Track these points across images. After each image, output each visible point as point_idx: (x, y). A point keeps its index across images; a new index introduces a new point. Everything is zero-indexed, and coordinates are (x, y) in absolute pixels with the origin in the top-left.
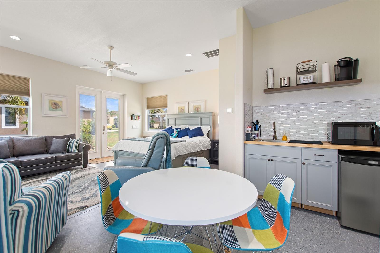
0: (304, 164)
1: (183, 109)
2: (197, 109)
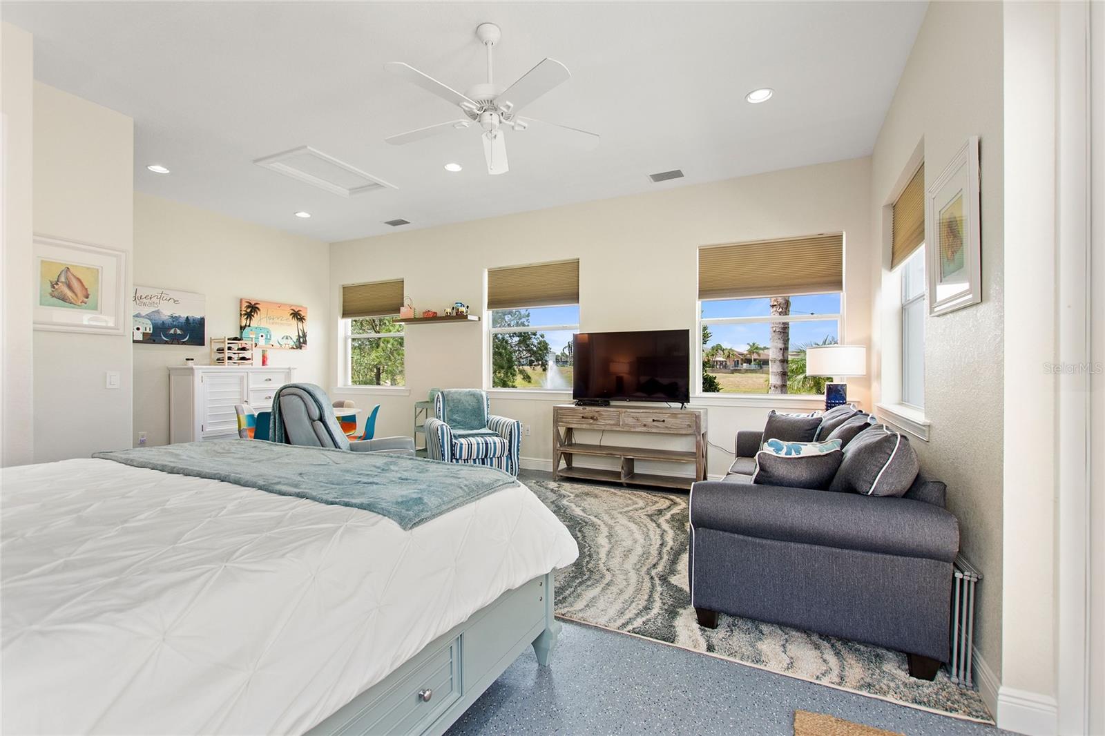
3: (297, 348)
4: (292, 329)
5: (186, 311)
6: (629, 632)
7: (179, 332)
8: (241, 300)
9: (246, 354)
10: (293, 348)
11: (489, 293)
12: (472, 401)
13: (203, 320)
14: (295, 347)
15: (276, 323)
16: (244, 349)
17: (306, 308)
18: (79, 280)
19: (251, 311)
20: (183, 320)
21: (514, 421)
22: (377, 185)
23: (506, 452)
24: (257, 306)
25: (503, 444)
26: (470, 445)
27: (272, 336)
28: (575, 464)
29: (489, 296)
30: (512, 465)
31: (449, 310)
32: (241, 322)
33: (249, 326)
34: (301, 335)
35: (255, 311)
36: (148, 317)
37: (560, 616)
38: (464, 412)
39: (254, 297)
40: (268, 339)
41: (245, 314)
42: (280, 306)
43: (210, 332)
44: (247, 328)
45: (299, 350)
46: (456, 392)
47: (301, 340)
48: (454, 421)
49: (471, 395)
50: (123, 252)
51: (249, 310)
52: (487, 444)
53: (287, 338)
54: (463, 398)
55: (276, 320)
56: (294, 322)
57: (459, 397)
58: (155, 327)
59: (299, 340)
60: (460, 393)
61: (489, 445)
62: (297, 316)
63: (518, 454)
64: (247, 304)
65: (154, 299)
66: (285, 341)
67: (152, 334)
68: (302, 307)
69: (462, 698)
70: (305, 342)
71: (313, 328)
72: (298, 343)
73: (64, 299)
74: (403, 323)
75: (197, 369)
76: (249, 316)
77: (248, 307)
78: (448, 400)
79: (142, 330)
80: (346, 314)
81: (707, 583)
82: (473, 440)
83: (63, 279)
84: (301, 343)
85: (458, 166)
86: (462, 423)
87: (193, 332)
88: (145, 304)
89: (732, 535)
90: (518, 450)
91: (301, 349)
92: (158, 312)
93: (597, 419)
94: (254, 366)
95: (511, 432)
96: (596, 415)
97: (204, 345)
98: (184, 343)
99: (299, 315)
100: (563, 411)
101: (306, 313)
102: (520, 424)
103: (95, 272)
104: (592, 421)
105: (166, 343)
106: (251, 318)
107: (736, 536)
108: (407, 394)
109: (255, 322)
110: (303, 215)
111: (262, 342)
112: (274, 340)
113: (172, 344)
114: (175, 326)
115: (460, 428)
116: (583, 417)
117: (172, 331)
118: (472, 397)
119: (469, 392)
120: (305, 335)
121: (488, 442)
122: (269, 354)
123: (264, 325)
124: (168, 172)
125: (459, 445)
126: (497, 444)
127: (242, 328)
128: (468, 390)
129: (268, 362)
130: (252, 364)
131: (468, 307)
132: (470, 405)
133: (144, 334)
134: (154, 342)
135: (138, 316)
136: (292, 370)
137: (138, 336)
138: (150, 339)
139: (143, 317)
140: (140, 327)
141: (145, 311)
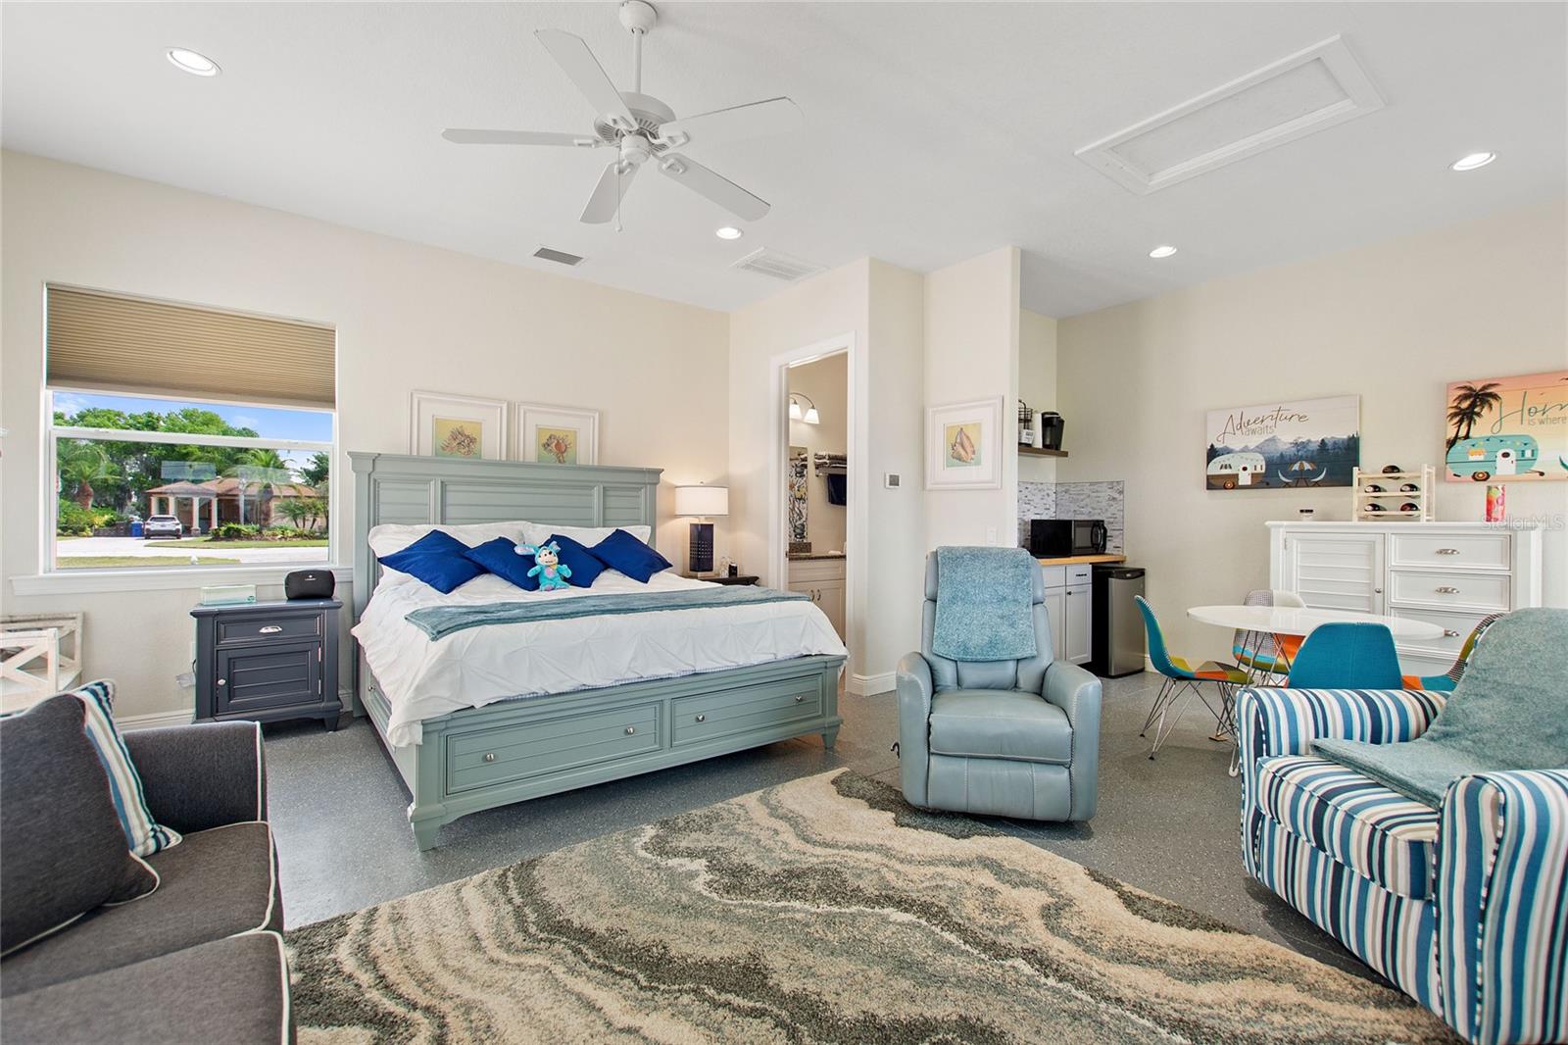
0: (1070, 593)
1: (468, 437)
2: (557, 446)
5: (1319, 432)
7: (1307, 466)
8: (1447, 385)
13: (1355, 440)
15: (1552, 421)
18: (968, 438)
19: (1473, 405)
20: (1314, 447)
24: (1491, 391)
27: (1538, 453)
32: (1444, 431)
33: (1468, 437)
35: (1485, 402)
36: (1259, 449)
39: (1482, 373)
40: (1526, 461)
41: (1456, 414)
43: (1372, 459)
44: (1459, 442)
51: (1466, 404)
55: (1554, 412)
58: (1270, 463)
64: (1462, 391)
65: (1267, 422)
67: (1264, 475)
73: (959, 459)
76: (1466, 416)
77: (1465, 397)
79: (1250, 470)
87: (1333, 463)
88: (1254, 432)
92: (1273, 440)
97: (1351, 484)
98: (1317, 484)
103: (977, 426)
105: (1287, 485)
106: (1472, 419)
109: (1483, 426)
111: (1506, 468)
112: (1546, 462)
113: (1296, 487)
114: (1301, 458)
117: (1296, 467)
123: (1511, 428)
127: (1451, 443)
133: (1253, 475)
134: (1268, 485)
135: (1245, 450)
136: (1519, 533)
137: (1245, 479)
138: (1263, 481)
139: (1252, 451)
140: (1247, 466)
141: (1254, 441)
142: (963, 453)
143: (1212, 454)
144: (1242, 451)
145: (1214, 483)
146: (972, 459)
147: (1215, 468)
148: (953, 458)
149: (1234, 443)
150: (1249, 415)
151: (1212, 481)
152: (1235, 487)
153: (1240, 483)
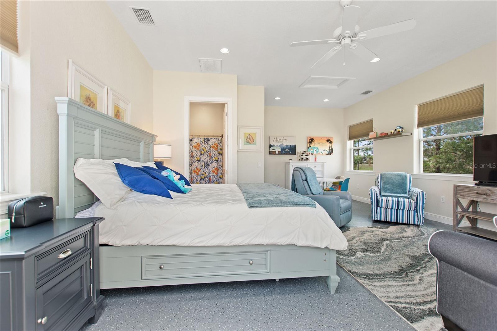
2: (119, 117)
3: (329, 154)
4: (327, 147)
5: (290, 143)
6: (390, 305)
7: (288, 150)
8: (308, 137)
9: (308, 157)
10: (327, 154)
11: (418, 119)
12: (399, 179)
13: (295, 145)
14: (328, 154)
15: (320, 145)
16: (307, 155)
17: (333, 138)
18: (252, 137)
19: (311, 141)
20: (289, 146)
21: (421, 191)
22: (346, 80)
23: (413, 208)
24: (314, 139)
25: (410, 204)
26: (387, 202)
27: (319, 150)
28: (479, 226)
29: (418, 120)
30: (418, 216)
31: (393, 131)
32: (308, 146)
33: (311, 147)
34: (331, 149)
35: (313, 141)
36: (280, 146)
37: (361, 283)
38: (392, 184)
39: (312, 135)
40: (317, 151)
41: (309, 143)
42: (322, 138)
43: (298, 150)
44: (310, 147)
45: (330, 155)
46: (389, 174)
47: (331, 151)
48: (386, 188)
49: (398, 176)
50: (261, 127)
51: (310, 141)
52: (398, 202)
53: (325, 151)
54: (393, 177)
55: (320, 144)
56: (328, 144)
57: (390, 176)
58: (282, 149)
59: (330, 151)
60: (391, 174)
61: (400, 203)
62: (329, 141)
63: (422, 211)
64: (310, 139)
65: (281, 140)
66: (324, 152)
67: (281, 152)
68: (331, 137)
69: (268, 273)
70: (332, 152)
71: (336, 146)
72: (329, 152)
73: (249, 143)
74: (373, 140)
75: (291, 163)
76: (311, 143)
77: (310, 140)
78: (383, 178)
79: (278, 150)
80: (350, 139)
81: (446, 299)
82: (390, 199)
83: (248, 137)
84: (331, 152)
85: (378, 59)
86: (390, 190)
87: (292, 150)
88: (279, 142)
89: (463, 272)
90: (423, 208)
91: (331, 155)
92: (282, 144)
93: (489, 196)
94: (310, 162)
95: (417, 197)
96: (489, 192)
97: (295, 154)
98: (290, 154)
99: (330, 141)
100: (462, 188)
101: (333, 140)
102: (424, 193)
103: (255, 134)
104: (485, 196)
105: (285, 154)
106: (311, 144)
107: (466, 273)
108: (374, 175)
109: (312, 145)
110: (326, 100)
111: (315, 152)
112: (320, 152)
113: (286, 154)
114: (287, 149)
115: (388, 192)
116: (477, 193)
117: (286, 150)
118: (399, 176)
119: (398, 174)
120: (332, 149)
121: (400, 201)
122: (318, 157)
123: (316, 146)
124: (280, 98)
125: (381, 200)
126: (406, 203)
127: (308, 148)
128: (397, 173)
129: (317, 160)
130: (310, 161)
131: (403, 128)
132: (396, 181)
133: (279, 152)
134: (281, 154)
135: (277, 146)
136: (324, 163)
137: (277, 152)
138: (281, 153)
139: (279, 146)
140: (277, 150)
141: (279, 144)
142: (250, 141)
143: (271, 146)
144: (276, 146)
145: (271, 153)
146: (253, 143)
147: (271, 150)
148: (246, 142)
149: (275, 144)
150: (278, 138)
151: (271, 152)
152: (275, 154)
153: (276, 153)
